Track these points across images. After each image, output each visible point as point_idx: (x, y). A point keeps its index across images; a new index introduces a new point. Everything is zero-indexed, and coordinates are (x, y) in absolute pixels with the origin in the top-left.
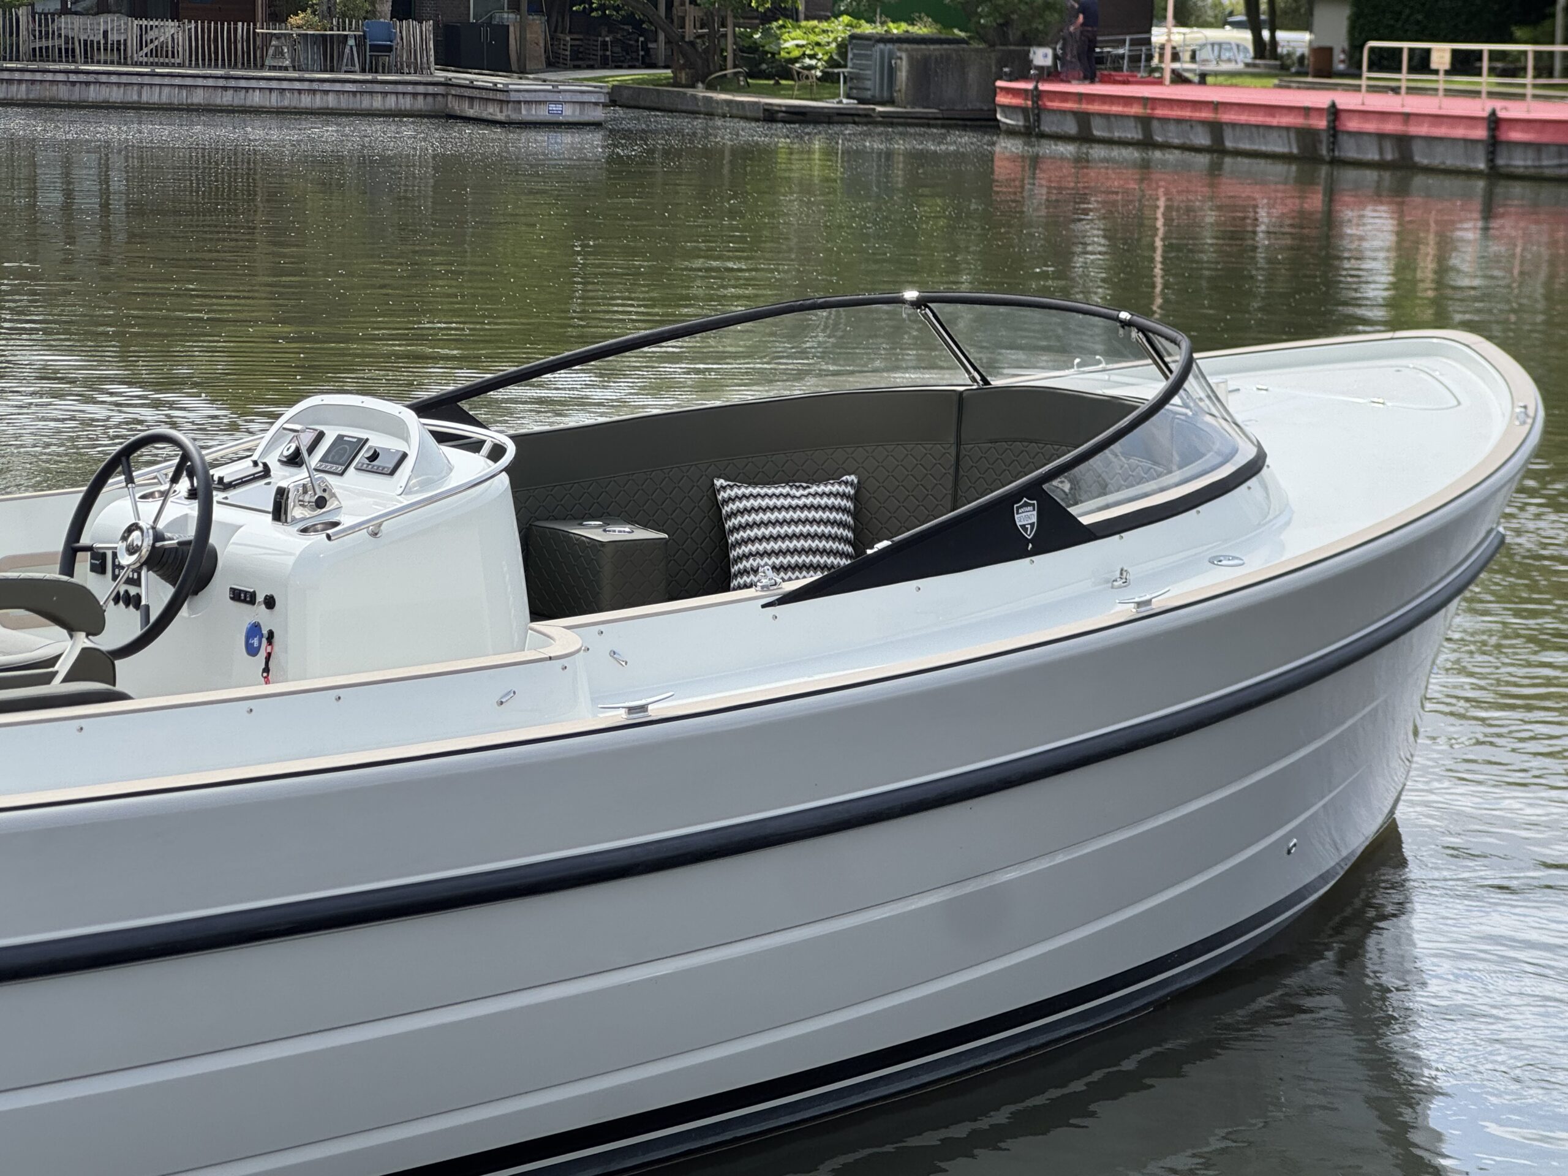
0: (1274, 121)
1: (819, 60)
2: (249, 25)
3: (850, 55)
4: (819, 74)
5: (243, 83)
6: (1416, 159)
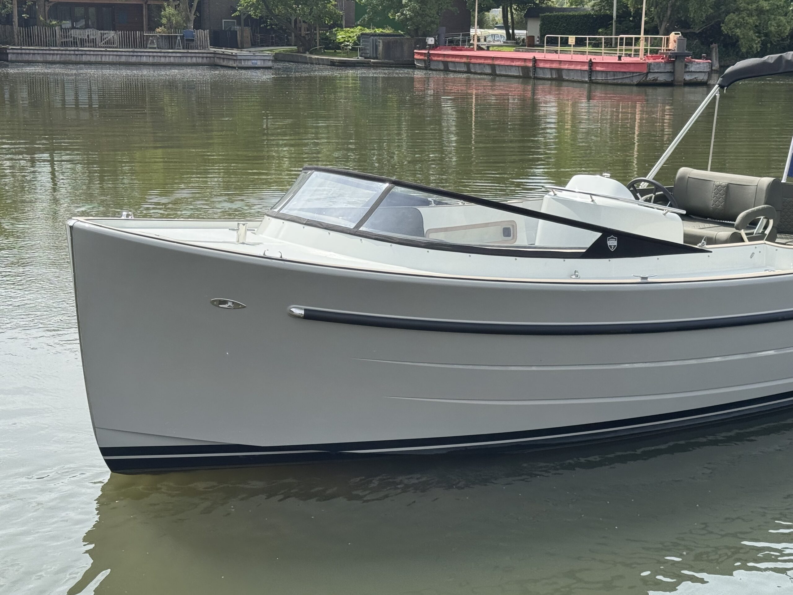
0: (514, 64)
1: (351, 42)
2: (141, 32)
3: (361, 41)
4: (350, 48)
5: (139, 54)
6: (564, 77)
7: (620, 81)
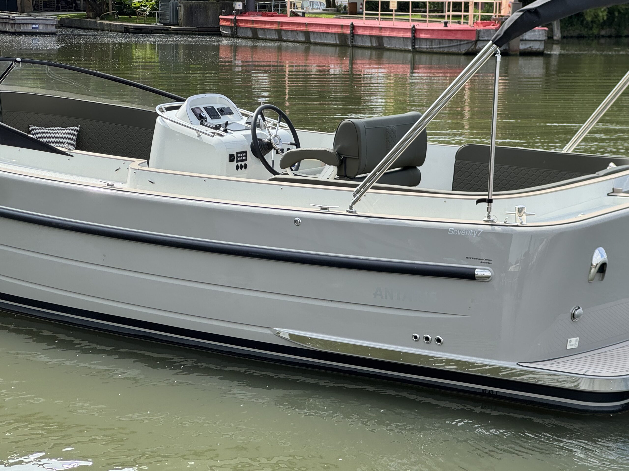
0: (330, 31)
1: (148, 7)
3: (160, 5)
4: (148, 13)
6: (385, 45)
7: (446, 50)
